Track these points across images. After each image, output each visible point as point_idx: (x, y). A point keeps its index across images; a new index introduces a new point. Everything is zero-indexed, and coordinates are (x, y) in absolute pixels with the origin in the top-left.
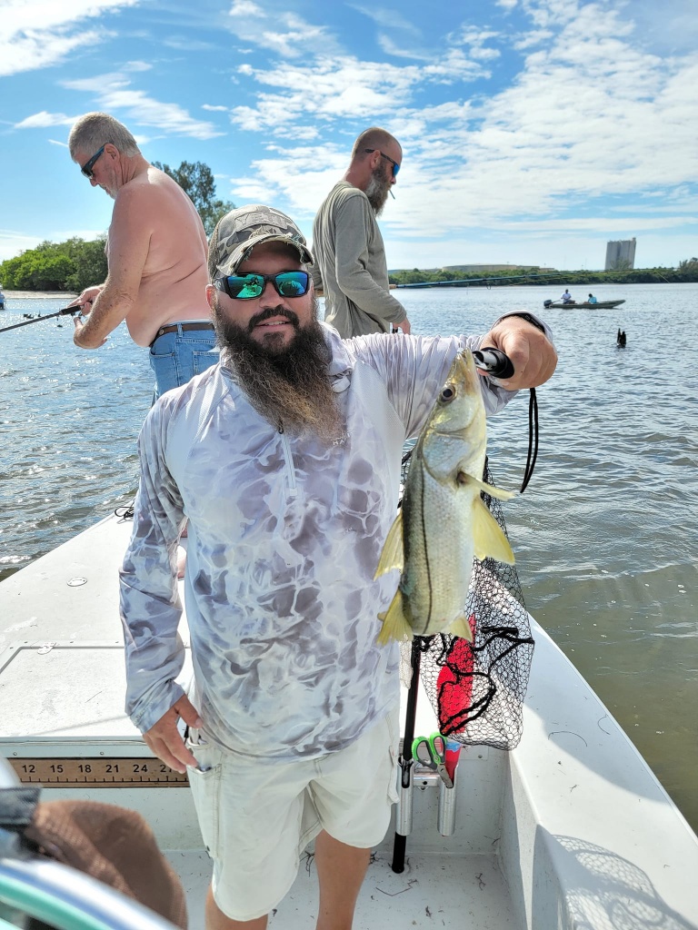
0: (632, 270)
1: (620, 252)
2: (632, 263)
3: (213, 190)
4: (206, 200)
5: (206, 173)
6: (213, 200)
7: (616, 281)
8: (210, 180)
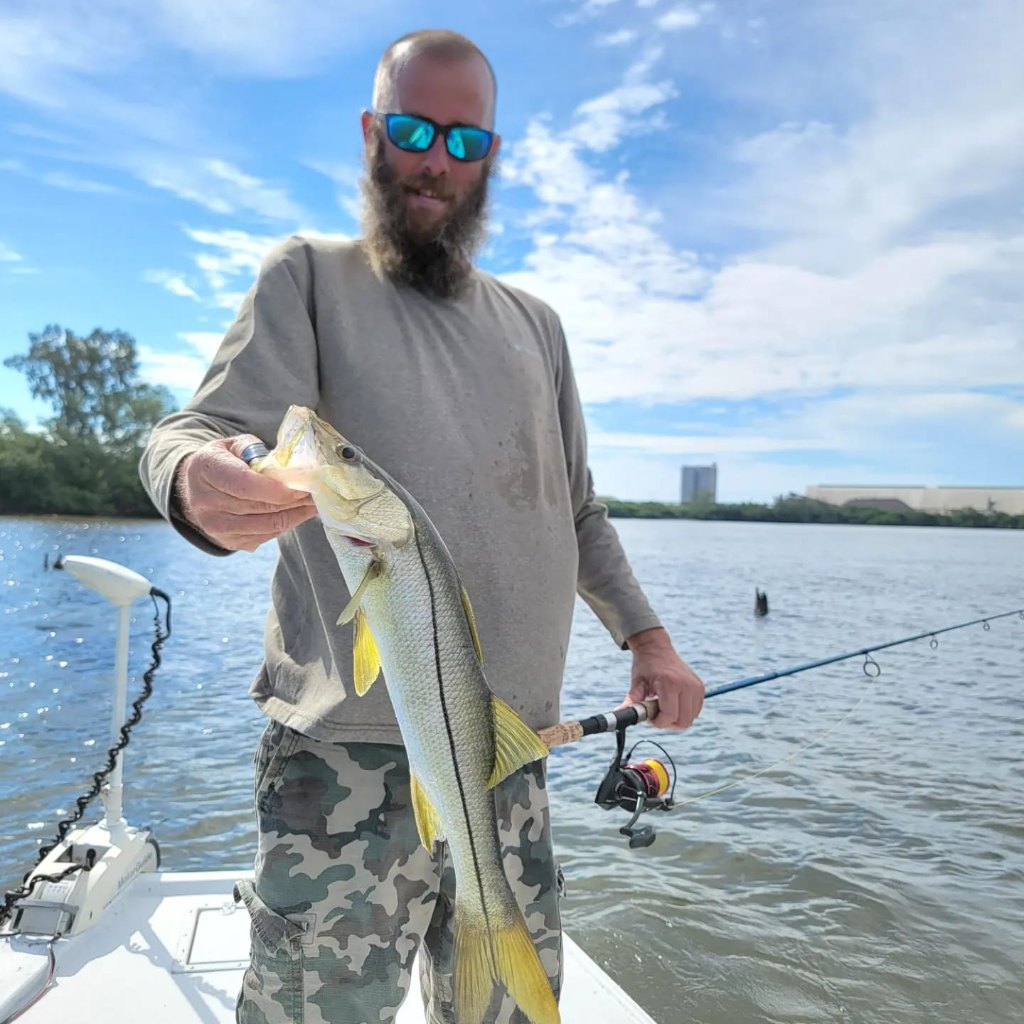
0: (714, 504)
1: (699, 479)
2: (713, 495)
3: (134, 367)
4: (122, 381)
5: (126, 342)
6: (133, 382)
7: (696, 517)
8: (132, 354)
